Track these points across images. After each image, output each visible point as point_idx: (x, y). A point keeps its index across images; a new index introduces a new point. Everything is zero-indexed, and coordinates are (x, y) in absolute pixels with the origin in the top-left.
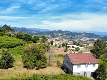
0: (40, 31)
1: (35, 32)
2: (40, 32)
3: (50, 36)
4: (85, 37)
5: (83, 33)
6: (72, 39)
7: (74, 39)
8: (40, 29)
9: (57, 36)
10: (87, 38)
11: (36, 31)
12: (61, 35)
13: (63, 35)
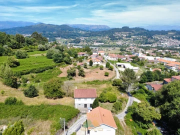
0: (91, 29)
1: (83, 32)
2: (91, 31)
3: (108, 39)
4: (173, 38)
5: (169, 31)
6: (146, 44)
7: (150, 43)
8: (93, 26)
9: (120, 38)
10: (176, 41)
11: (85, 31)
12: (126, 37)
13: (130, 37)
